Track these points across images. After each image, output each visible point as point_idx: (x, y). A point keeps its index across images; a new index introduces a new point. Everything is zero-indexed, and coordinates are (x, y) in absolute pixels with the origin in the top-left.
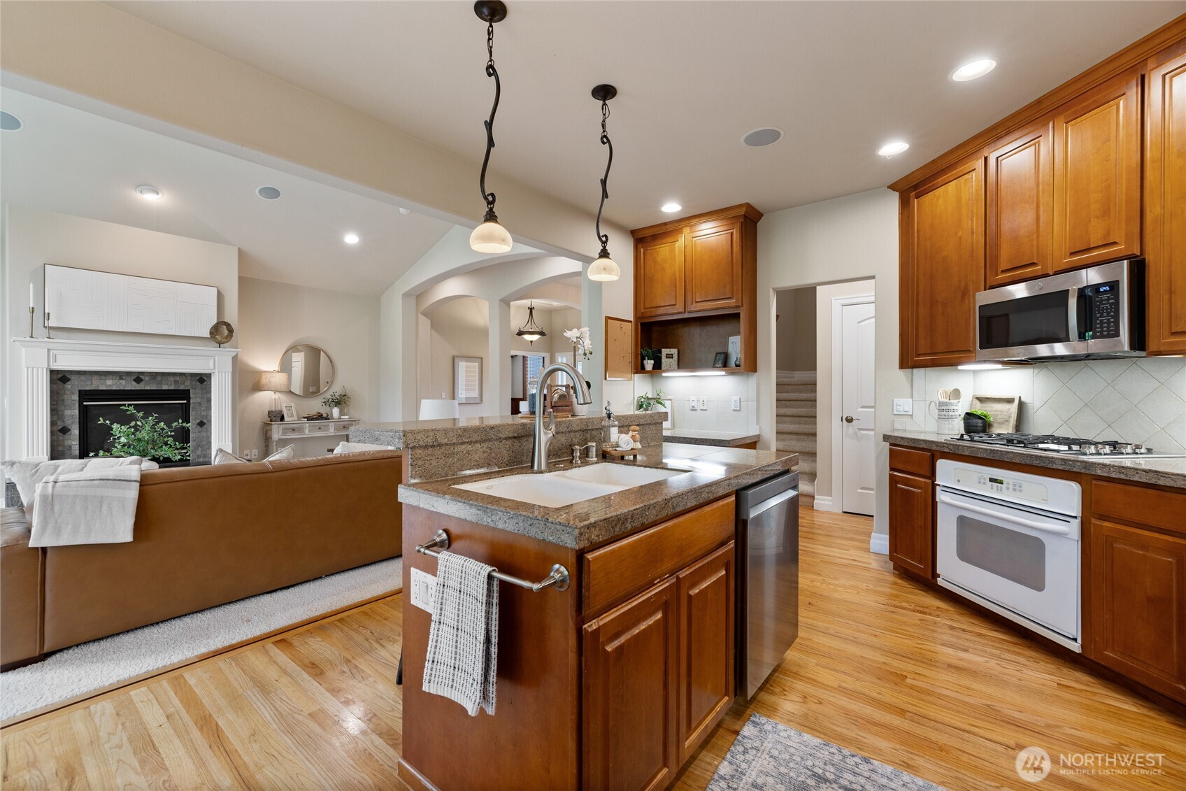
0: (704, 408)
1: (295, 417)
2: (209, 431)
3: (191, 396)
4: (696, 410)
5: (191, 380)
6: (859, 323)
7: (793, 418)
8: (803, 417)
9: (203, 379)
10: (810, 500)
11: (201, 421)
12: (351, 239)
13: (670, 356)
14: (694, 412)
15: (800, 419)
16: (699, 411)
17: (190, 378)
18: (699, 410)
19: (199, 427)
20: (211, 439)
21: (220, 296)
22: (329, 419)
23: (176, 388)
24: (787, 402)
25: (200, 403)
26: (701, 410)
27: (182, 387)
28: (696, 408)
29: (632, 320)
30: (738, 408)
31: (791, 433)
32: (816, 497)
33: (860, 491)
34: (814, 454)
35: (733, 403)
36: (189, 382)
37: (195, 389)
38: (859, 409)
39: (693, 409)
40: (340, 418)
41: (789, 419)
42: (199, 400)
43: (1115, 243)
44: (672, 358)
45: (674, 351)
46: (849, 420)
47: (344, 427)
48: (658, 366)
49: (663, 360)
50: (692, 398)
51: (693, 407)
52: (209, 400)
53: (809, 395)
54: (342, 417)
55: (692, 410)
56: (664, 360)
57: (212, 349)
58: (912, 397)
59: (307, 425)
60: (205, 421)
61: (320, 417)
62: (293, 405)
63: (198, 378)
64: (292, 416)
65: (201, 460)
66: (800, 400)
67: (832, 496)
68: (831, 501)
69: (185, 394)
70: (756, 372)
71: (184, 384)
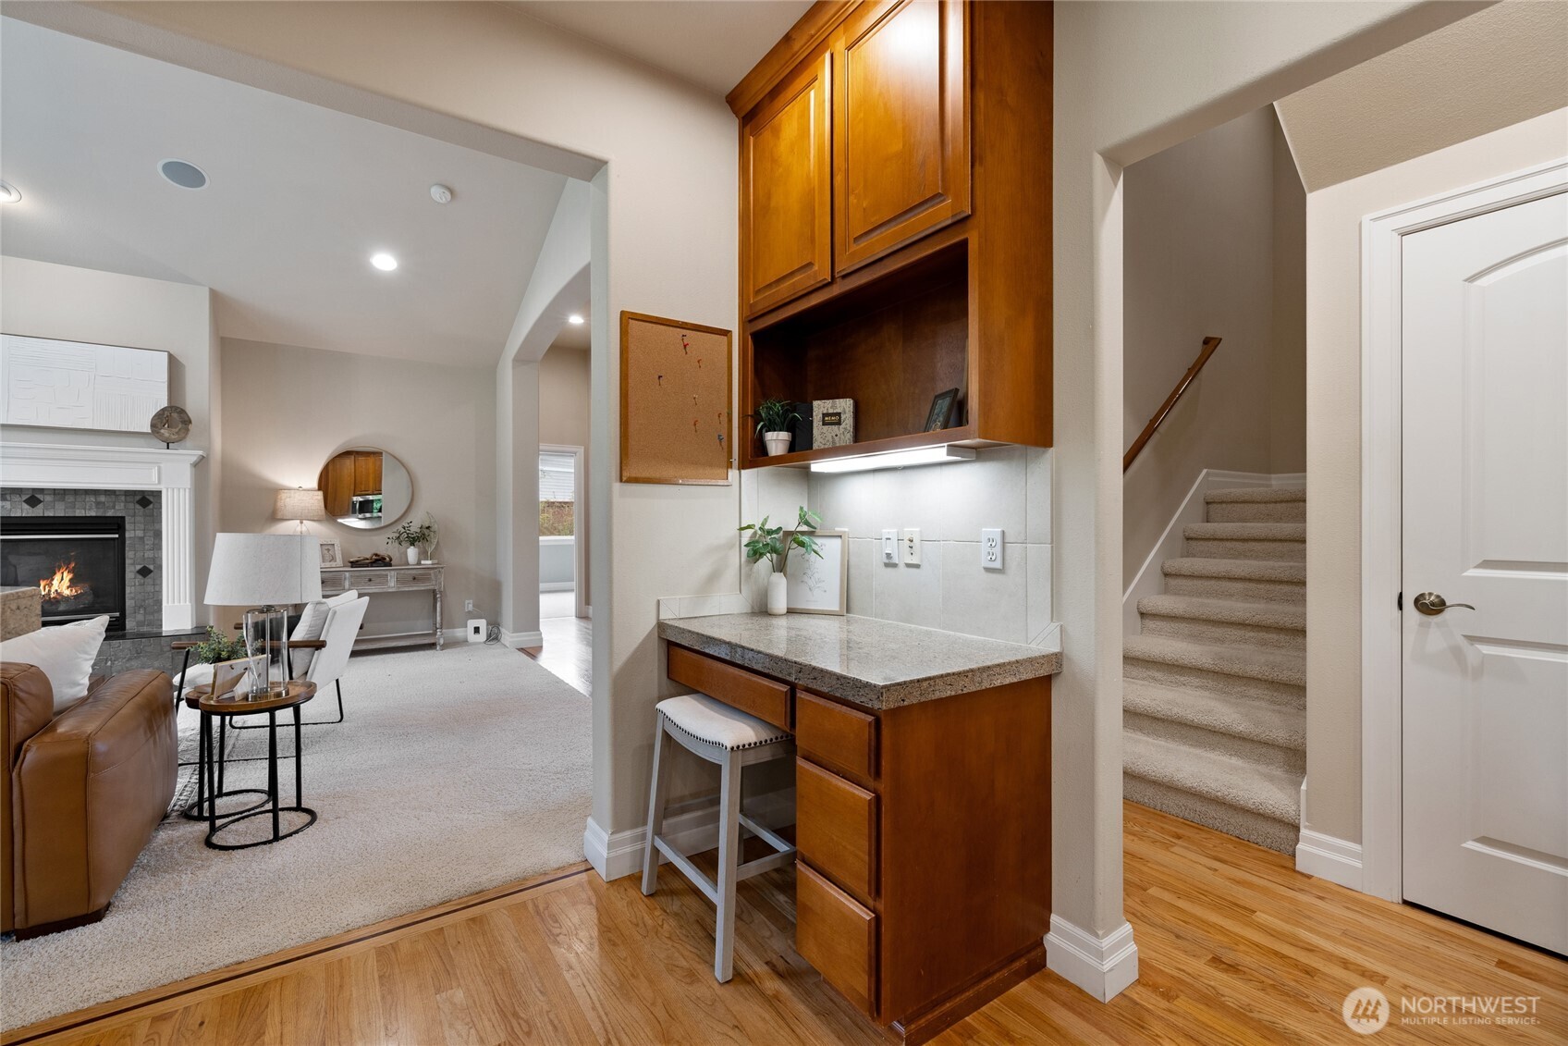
0: (914, 561)
1: (339, 562)
2: (158, 583)
3: (127, 526)
4: (895, 565)
5: (126, 501)
6: (1471, 279)
7: (1252, 585)
8: (1281, 582)
9: (147, 501)
10: (1285, 834)
11: (145, 567)
12: (384, 262)
13: (833, 419)
14: (889, 570)
15: (1271, 587)
16: (902, 569)
17: (123, 498)
18: (902, 565)
19: (140, 577)
20: (162, 595)
21: (175, 367)
22: (391, 565)
23: (100, 514)
24: (1238, 545)
25: (142, 539)
26: (908, 565)
27: (110, 513)
28: (895, 560)
29: (734, 326)
30: (998, 565)
31: (1241, 625)
32: (1303, 832)
33: (1471, 845)
34: (1299, 689)
35: (985, 547)
36: (122, 504)
37: (134, 516)
38: (1472, 572)
39: (890, 565)
40: (419, 563)
41: (1239, 586)
42: (140, 534)
44: (839, 423)
45: (845, 406)
46: (1431, 607)
47: (414, 579)
48: (802, 445)
49: (815, 431)
50: (886, 532)
51: (888, 556)
52: (158, 534)
53: (1287, 528)
54: (423, 562)
55: (887, 565)
56: (818, 429)
57: (156, 451)
59: (347, 574)
60: (151, 567)
61: (380, 561)
62: (337, 542)
63: (138, 498)
64: (333, 559)
65: (145, 629)
66: (1275, 540)
67: (1361, 843)
68: (1359, 857)
69: (117, 525)
70: (1051, 445)
71: (114, 507)
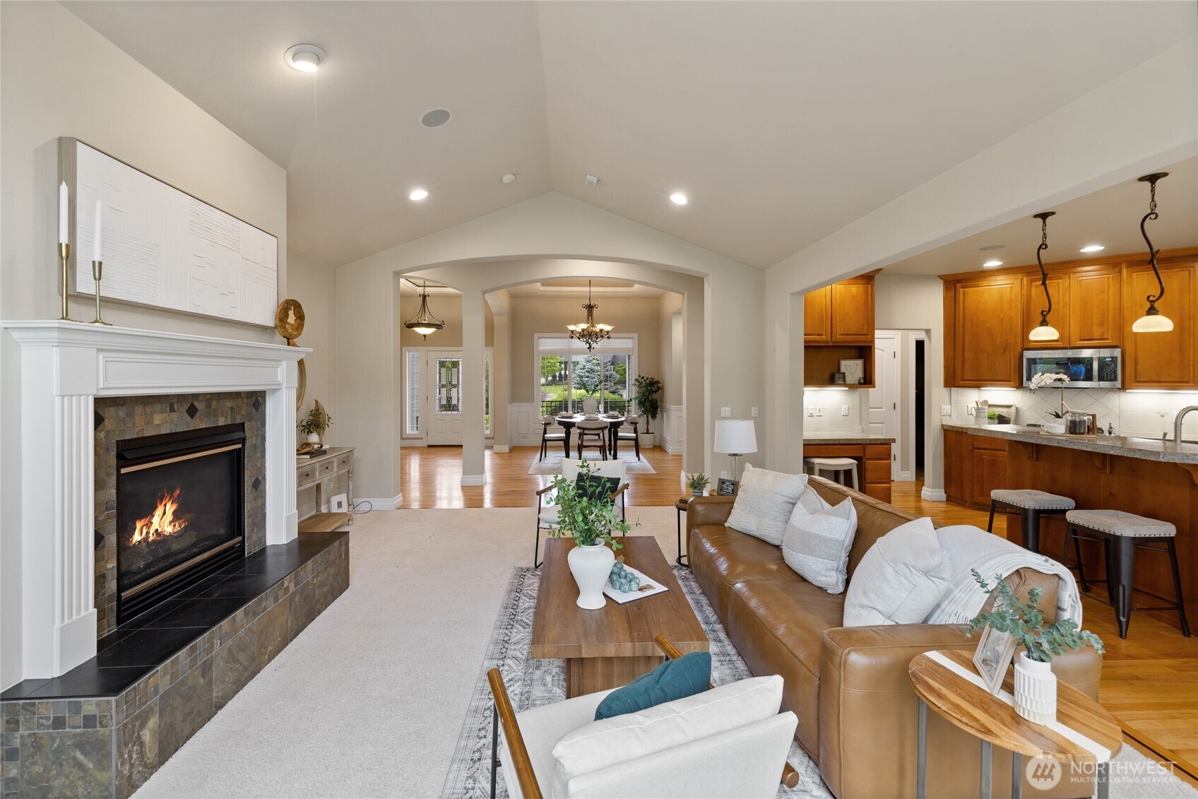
0: (820, 414)
2: (264, 498)
3: (246, 433)
5: (247, 405)
11: (256, 480)
16: (815, 417)
17: (245, 401)
19: (254, 489)
20: (266, 506)
23: (232, 422)
25: (254, 447)
26: (818, 416)
27: (237, 420)
30: (847, 414)
35: (843, 410)
36: (244, 407)
37: (251, 421)
42: (253, 441)
43: (1107, 339)
50: (810, 407)
51: (811, 414)
52: (264, 440)
57: (279, 347)
58: (950, 404)
60: (260, 479)
63: (253, 399)
69: (240, 434)
71: (239, 412)
